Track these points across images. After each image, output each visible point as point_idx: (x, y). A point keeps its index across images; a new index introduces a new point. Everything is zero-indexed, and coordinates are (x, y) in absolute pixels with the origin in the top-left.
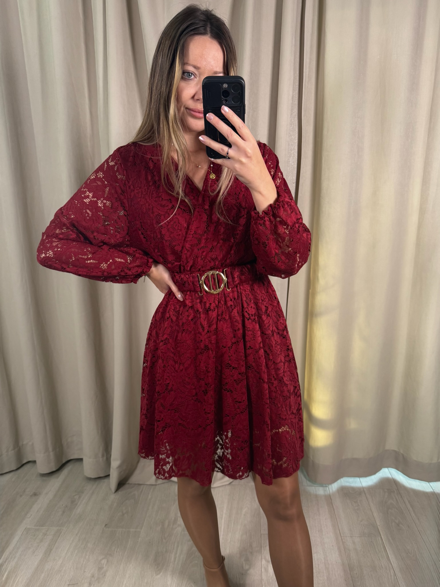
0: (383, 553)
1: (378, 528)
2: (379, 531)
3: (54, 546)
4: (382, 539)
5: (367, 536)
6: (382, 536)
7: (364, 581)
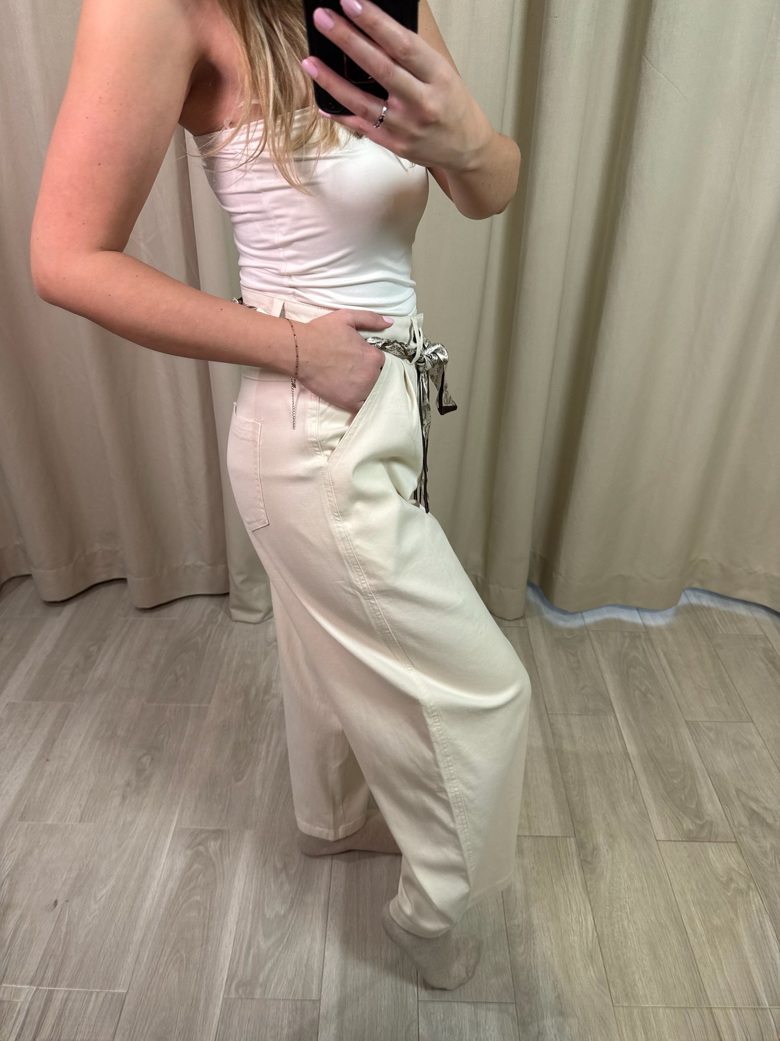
0: (616, 739)
1: (611, 702)
2: (613, 708)
4: (617, 718)
5: (591, 713)
6: (618, 715)
7: (584, 789)
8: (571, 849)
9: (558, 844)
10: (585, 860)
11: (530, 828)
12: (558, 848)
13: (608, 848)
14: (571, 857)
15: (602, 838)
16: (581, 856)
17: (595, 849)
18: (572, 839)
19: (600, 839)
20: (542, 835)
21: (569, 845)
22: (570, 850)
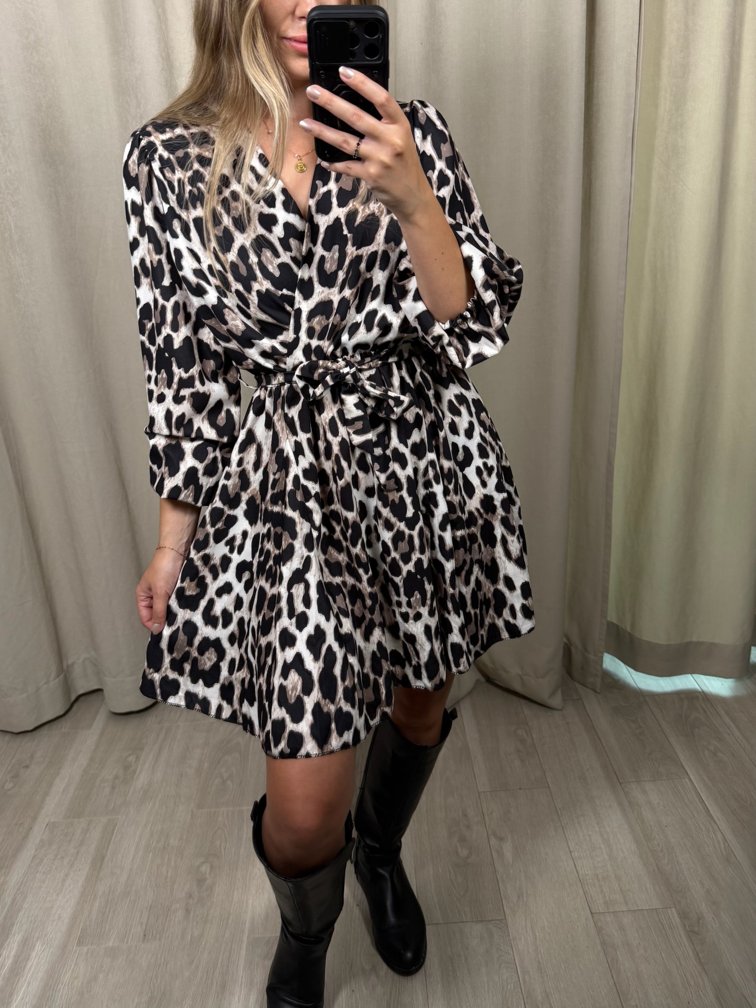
0: (697, 804)
1: (682, 764)
2: (685, 770)
3: (107, 851)
4: (691, 780)
5: (664, 778)
6: (692, 777)
7: (674, 855)
8: (674, 919)
9: (660, 916)
10: (692, 931)
11: (626, 903)
12: (660, 921)
13: (712, 915)
14: (676, 929)
16: (687, 927)
17: (700, 918)
18: (673, 909)
19: (703, 907)
21: (671, 916)
22: (673, 921)
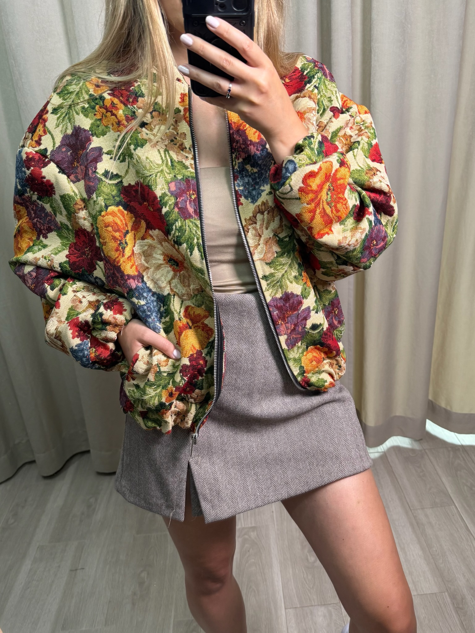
0: (460, 523)
1: (450, 496)
2: (452, 500)
4: (456, 507)
5: (439, 506)
6: (456, 504)
7: (446, 557)
8: (447, 600)
9: (438, 598)
10: (458, 607)
11: (417, 590)
12: (438, 602)
13: (471, 596)
14: (448, 606)
15: (465, 590)
16: (455, 605)
17: (463, 598)
18: (446, 593)
19: (465, 591)
20: (425, 593)
21: (445, 598)
22: (447, 602)
